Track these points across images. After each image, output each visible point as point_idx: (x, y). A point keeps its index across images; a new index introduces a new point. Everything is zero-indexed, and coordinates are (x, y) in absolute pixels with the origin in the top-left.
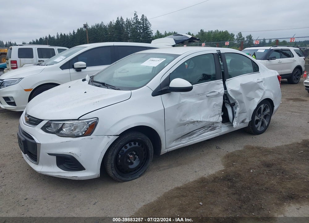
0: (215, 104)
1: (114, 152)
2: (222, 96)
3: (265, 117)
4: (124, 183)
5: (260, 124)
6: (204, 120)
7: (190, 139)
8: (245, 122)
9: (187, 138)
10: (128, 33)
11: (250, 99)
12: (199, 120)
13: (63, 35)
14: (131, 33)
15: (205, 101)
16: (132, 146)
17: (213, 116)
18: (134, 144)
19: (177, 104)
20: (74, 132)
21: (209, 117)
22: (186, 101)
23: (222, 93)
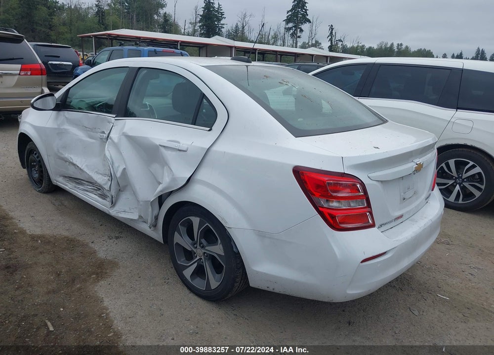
12: (80, 166)
17: (101, 174)
19: (57, 127)
21: (95, 171)
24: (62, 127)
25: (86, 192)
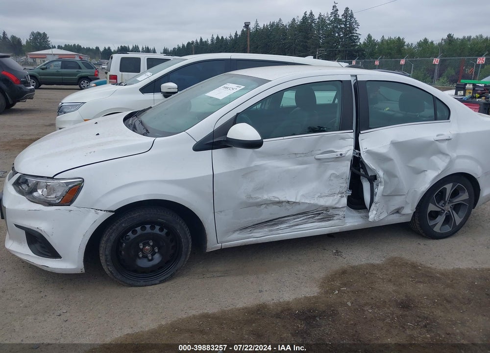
0: (334, 174)
1: (111, 237)
2: (348, 160)
3: (457, 208)
4: (129, 288)
5: (441, 219)
6: (303, 201)
7: (271, 231)
8: (402, 213)
9: (266, 229)
10: (320, 37)
11: (419, 172)
12: (293, 200)
13: (220, 38)
14: (325, 37)
15: (312, 168)
16: (146, 232)
17: (327, 196)
18: (151, 230)
19: (243, 167)
20: (49, 197)
21: (316, 196)
22: (264, 164)
23: (347, 154)
24: (252, 165)
25: (298, 227)
